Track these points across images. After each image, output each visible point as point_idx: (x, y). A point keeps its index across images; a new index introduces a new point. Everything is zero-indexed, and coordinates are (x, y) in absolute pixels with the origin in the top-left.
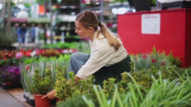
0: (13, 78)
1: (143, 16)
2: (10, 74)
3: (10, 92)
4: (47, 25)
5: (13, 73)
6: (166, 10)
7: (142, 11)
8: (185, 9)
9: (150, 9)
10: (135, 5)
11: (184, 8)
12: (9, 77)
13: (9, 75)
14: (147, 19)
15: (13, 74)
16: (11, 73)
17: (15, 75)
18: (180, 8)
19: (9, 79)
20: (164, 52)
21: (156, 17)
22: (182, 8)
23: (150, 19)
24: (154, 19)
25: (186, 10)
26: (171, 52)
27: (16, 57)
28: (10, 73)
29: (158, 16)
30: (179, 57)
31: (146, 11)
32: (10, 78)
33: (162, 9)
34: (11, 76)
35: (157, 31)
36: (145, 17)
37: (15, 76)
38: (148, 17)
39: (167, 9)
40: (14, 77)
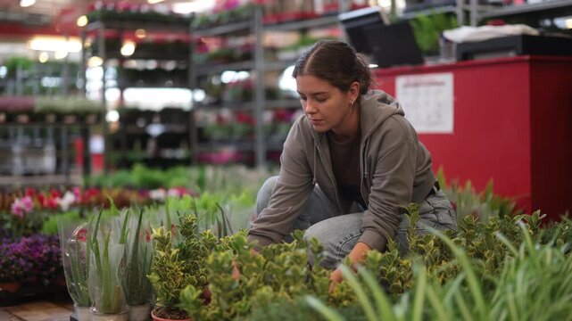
0: (26, 270)
1: (401, 81)
2: (14, 257)
3: (21, 314)
4: (91, 119)
5: (23, 254)
6: (470, 62)
7: (396, 68)
8: (527, 57)
9: (421, 61)
10: (376, 48)
11: (524, 53)
12: (14, 266)
13: (13, 262)
14: (411, 90)
15: (23, 258)
16: (19, 256)
17: (30, 261)
18: (512, 55)
19: (14, 272)
20: (469, 184)
21: (442, 84)
22: (519, 54)
23: (422, 89)
24: (433, 89)
25: (530, 60)
26: (491, 183)
27: (14, 211)
28: (14, 254)
29: (447, 79)
30: (513, 198)
31: (409, 67)
32: (16, 271)
33: (459, 60)
34: (18, 265)
35: (446, 125)
36: (407, 86)
37: (31, 265)
38: (416, 85)
39: (472, 58)
40: (26, 265)
